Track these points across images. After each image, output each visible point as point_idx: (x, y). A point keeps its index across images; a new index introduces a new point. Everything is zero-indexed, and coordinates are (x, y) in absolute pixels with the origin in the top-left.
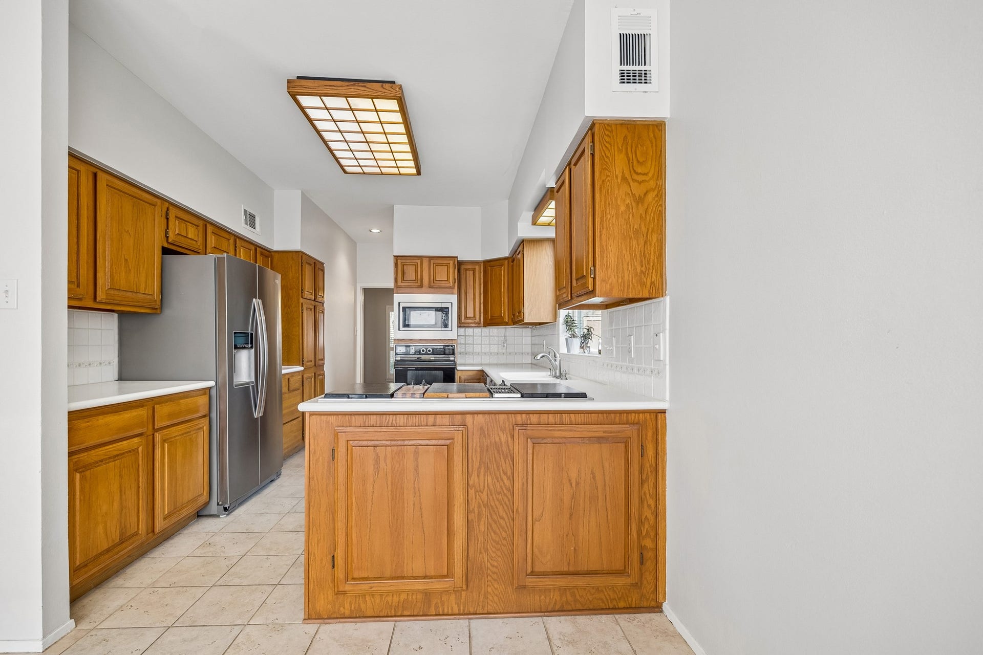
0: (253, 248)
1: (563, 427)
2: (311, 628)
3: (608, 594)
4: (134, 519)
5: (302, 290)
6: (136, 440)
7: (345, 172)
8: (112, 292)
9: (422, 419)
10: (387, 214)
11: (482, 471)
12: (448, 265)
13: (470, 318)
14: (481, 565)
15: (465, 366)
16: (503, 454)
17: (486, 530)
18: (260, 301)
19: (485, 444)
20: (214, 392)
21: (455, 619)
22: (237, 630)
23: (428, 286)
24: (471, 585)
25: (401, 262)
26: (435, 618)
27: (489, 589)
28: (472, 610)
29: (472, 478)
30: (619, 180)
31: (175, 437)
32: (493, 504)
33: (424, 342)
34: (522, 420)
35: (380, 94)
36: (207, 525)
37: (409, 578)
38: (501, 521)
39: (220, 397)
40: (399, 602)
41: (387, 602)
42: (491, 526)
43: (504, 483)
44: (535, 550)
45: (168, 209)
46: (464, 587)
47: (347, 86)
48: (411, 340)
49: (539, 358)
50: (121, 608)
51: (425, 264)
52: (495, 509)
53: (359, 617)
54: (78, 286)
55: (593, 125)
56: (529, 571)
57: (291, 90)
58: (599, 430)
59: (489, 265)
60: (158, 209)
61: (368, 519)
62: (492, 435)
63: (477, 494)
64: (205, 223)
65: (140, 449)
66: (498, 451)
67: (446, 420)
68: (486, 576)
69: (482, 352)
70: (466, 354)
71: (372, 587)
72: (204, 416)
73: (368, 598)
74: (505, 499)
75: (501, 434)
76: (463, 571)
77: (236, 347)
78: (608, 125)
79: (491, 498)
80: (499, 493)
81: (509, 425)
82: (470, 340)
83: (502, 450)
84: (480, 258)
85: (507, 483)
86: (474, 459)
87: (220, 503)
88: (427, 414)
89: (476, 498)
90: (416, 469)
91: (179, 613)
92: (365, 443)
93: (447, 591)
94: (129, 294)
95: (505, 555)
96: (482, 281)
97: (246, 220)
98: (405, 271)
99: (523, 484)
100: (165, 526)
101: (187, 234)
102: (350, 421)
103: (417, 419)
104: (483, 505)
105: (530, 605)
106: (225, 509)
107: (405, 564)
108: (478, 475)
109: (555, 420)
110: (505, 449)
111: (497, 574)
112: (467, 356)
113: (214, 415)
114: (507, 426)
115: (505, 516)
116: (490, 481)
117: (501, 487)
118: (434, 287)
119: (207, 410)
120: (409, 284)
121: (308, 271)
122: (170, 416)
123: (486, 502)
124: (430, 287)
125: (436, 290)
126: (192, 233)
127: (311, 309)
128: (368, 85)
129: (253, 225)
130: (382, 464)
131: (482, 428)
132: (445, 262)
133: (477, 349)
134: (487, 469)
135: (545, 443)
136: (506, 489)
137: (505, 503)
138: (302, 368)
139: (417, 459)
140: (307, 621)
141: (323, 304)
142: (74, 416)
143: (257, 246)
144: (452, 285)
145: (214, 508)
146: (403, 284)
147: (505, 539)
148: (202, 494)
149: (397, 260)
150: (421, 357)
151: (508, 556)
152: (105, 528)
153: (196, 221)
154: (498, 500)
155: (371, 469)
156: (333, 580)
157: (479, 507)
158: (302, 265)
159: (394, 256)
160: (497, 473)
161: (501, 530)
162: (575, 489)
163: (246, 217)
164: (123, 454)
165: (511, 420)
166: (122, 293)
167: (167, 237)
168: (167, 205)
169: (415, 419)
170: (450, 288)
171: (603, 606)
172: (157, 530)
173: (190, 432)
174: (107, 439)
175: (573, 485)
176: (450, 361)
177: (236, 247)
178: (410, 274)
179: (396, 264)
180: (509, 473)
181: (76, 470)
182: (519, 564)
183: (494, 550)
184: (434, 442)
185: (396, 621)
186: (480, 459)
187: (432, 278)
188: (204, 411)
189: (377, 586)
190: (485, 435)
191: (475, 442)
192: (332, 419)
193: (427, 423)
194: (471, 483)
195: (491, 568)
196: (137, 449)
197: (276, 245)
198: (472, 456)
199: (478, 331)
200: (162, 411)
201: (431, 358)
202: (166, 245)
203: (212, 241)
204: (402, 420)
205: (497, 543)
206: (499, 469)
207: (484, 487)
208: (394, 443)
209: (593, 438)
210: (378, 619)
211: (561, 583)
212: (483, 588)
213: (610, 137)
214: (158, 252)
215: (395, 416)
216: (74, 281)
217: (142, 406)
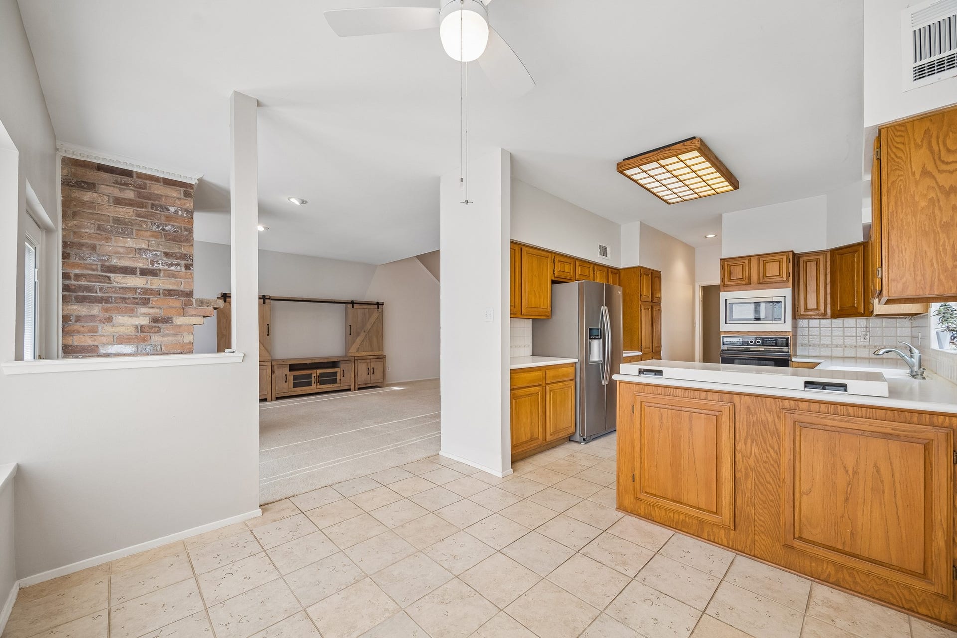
0: (606, 269)
1: (836, 417)
2: (620, 514)
3: (901, 591)
4: (537, 430)
5: (641, 295)
6: (537, 388)
7: (670, 204)
8: (528, 309)
9: (696, 394)
10: (716, 222)
11: (749, 441)
12: (780, 261)
13: (812, 310)
14: (748, 516)
15: (809, 359)
16: (769, 431)
17: (753, 489)
18: (606, 307)
19: (752, 421)
20: (577, 366)
21: (724, 549)
22: (580, 500)
23: (757, 282)
24: (738, 528)
25: (727, 264)
26: (707, 541)
27: (756, 538)
28: (740, 548)
29: (740, 444)
30: (917, 177)
31: (556, 389)
32: (760, 470)
33: (753, 334)
34: (790, 405)
35: (682, 150)
36: (573, 446)
37: (686, 505)
38: (768, 486)
39: (581, 369)
40: (678, 520)
41: (670, 516)
42: (758, 487)
43: (771, 455)
44: (803, 520)
45: (554, 257)
46: (732, 527)
47: (657, 153)
48: (738, 332)
49: (881, 353)
50: (531, 472)
51: (754, 262)
52: (762, 474)
53: (650, 520)
54: (515, 307)
55: (880, 131)
56: (797, 535)
57: (619, 170)
58: (887, 427)
59: (838, 254)
60: (549, 259)
61: (656, 456)
62: (758, 413)
63: (744, 458)
64: (574, 260)
65: (540, 393)
66: (765, 428)
67: (716, 397)
68: (753, 526)
69: (832, 345)
70: (810, 346)
71: (658, 502)
72: (572, 380)
73: (656, 509)
74: (772, 469)
75: (767, 414)
76: (730, 515)
77: (590, 339)
78: (900, 125)
79: (758, 464)
80: (766, 462)
81: (776, 408)
82: (815, 332)
83: (769, 428)
84: (825, 247)
85: (775, 456)
86: (741, 430)
87: (581, 435)
88: (701, 390)
89: (743, 461)
90: (691, 429)
91: (555, 482)
92: (654, 405)
93: (717, 525)
94: (536, 309)
95: (772, 515)
96: (829, 270)
97: (600, 252)
98: (732, 271)
99: (790, 459)
100: (552, 439)
101: (564, 269)
102: (644, 390)
103: (692, 393)
104: (750, 468)
105: (800, 566)
106: (584, 439)
107: (682, 494)
108: (745, 443)
109: (828, 409)
110: (771, 427)
111: (764, 527)
112: (810, 348)
113: (578, 380)
114: (773, 408)
115: (771, 482)
116: (756, 450)
117: (767, 457)
118: (764, 282)
119: (574, 376)
120: (736, 282)
121: (646, 281)
122: (554, 377)
123: (752, 466)
124: (759, 283)
125: (766, 285)
126: (568, 268)
127: (649, 309)
128: (672, 147)
129: (605, 254)
130: (665, 420)
131: (748, 407)
132: (777, 257)
133: (826, 341)
134: (754, 440)
135: (814, 428)
136: (773, 460)
137: (772, 472)
138: (641, 353)
139: (691, 421)
140: (618, 510)
141: (660, 303)
142: (513, 372)
143: (608, 267)
144: (785, 279)
145: (577, 437)
146: (729, 283)
147: (771, 501)
148: (571, 427)
149: (723, 263)
150: (749, 348)
151: (775, 516)
152: (525, 430)
153: (569, 261)
154: (764, 467)
155: (657, 423)
156: (634, 490)
157: (746, 469)
158: (641, 277)
159: (721, 259)
160: (764, 445)
161: (768, 493)
162: (851, 476)
163: (600, 250)
164: (532, 394)
165: (778, 404)
166: (533, 309)
167: (554, 274)
168: (554, 255)
169: (691, 393)
170: (783, 281)
171: (894, 601)
172: (547, 440)
173: (564, 388)
174: (525, 385)
175: (849, 472)
176: (783, 352)
177: (594, 271)
178: (737, 272)
179: (722, 266)
180: (776, 448)
181: (513, 398)
182: (786, 526)
183: (761, 507)
184: (705, 411)
185: (676, 532)
186: (747, 431)
187: (761, 274)
188: (572, 377)
189: (662, 502)
190: (752, 412)
191: (741, 417)
192: (633, 386)
193: (700, 397)
194: (738, 448)
195: (758, 521)
196: (538, 393)
197: (622, 264)
198: (739, 427)
199: (826, 322)
200: (550, 374)
201: (761, 349)
202: (553, 279)
203: (579, 270)
204: (680, 392)
205: (764, 503)
206: (765, 442)
207: (751, 454)
208: (674, 408)
209: (877, 432)
210: (664, 526)
211: (835, 559)
212: (751, 535)
213: (902, 136)
214: (549, 283)
215: (675, 390)
216: (513, 305)
217: (541, 370)
